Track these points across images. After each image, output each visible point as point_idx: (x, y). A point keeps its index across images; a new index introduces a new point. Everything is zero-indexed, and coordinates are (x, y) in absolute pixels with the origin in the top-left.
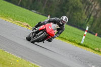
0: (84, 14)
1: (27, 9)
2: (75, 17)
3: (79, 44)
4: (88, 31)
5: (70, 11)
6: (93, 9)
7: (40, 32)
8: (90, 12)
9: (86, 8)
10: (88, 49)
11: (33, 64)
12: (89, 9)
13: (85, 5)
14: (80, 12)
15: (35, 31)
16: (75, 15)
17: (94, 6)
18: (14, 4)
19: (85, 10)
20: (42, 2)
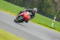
0: (53, 9)
1: (19, 6)
2: (48, 11)
3: (50, 27)
4: (55, 20)
5: (45, 7)
6: (58, 6)
7: (21, 17)
8: (57, 9)
9: (55, 6)
10: (55, 30)
11: (23, 39)
12: (56, 7)
13: (54, 4)
14: (51, 8)
15: (18, 16)
16: (48, 10)
17: (59, 5)
18: (12, 3)
19: (54, 7)
20: (28, 2)
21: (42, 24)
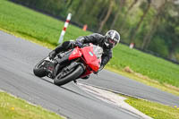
21: (30, 36)
